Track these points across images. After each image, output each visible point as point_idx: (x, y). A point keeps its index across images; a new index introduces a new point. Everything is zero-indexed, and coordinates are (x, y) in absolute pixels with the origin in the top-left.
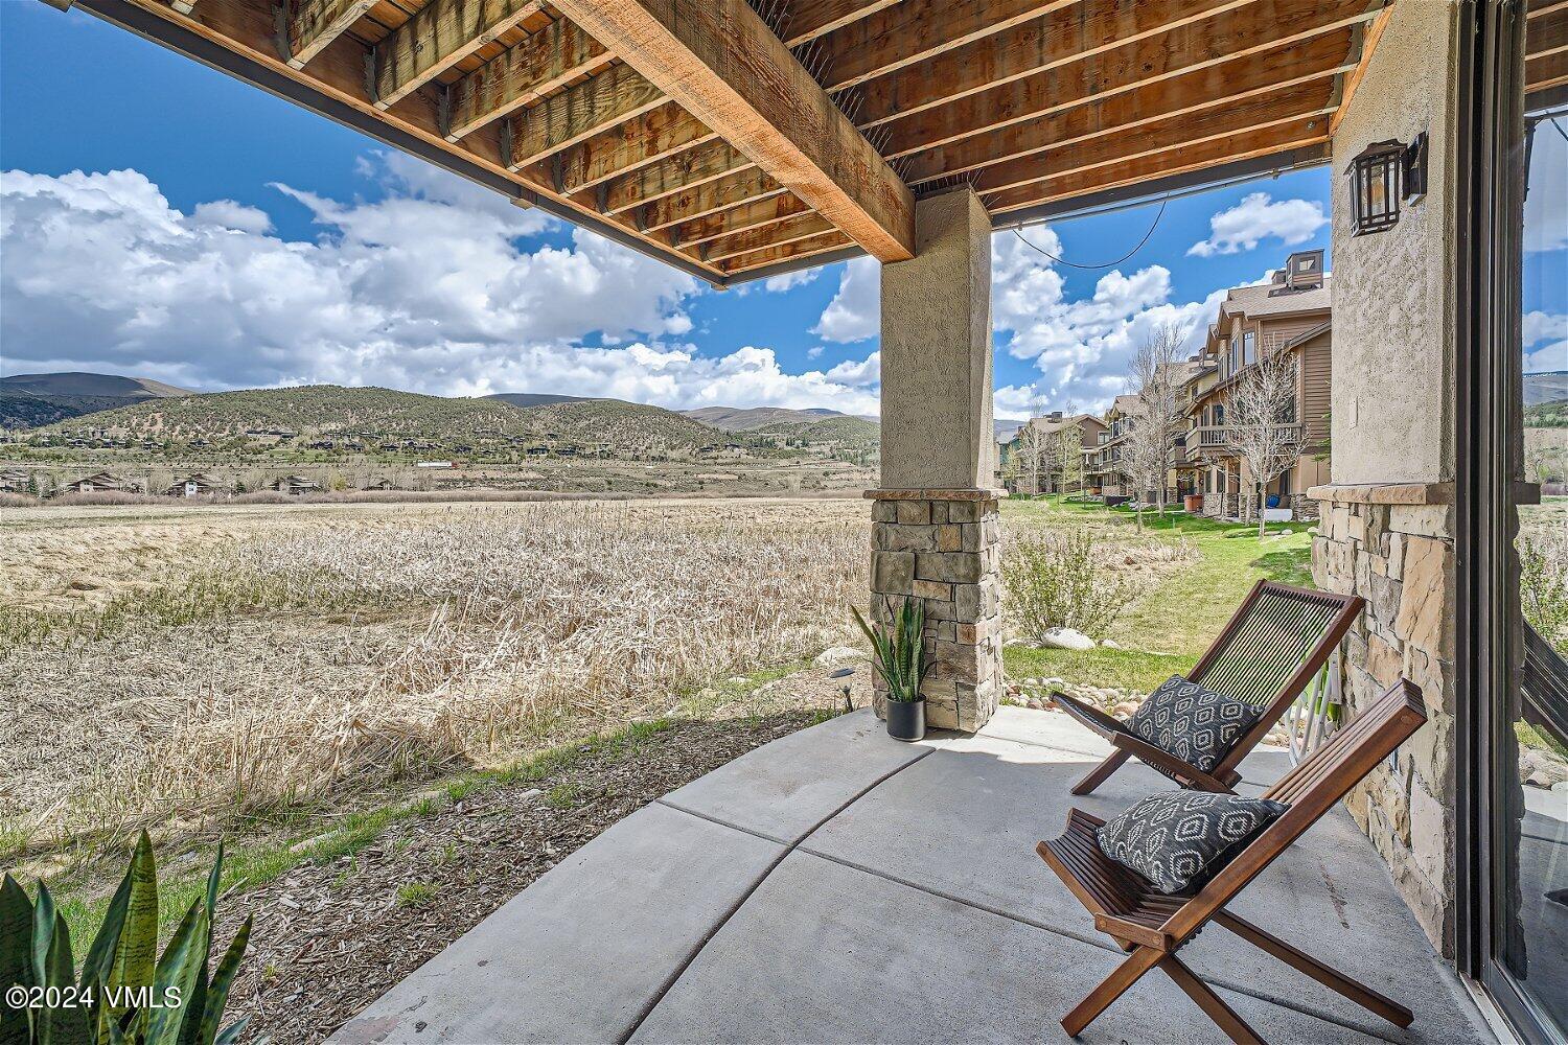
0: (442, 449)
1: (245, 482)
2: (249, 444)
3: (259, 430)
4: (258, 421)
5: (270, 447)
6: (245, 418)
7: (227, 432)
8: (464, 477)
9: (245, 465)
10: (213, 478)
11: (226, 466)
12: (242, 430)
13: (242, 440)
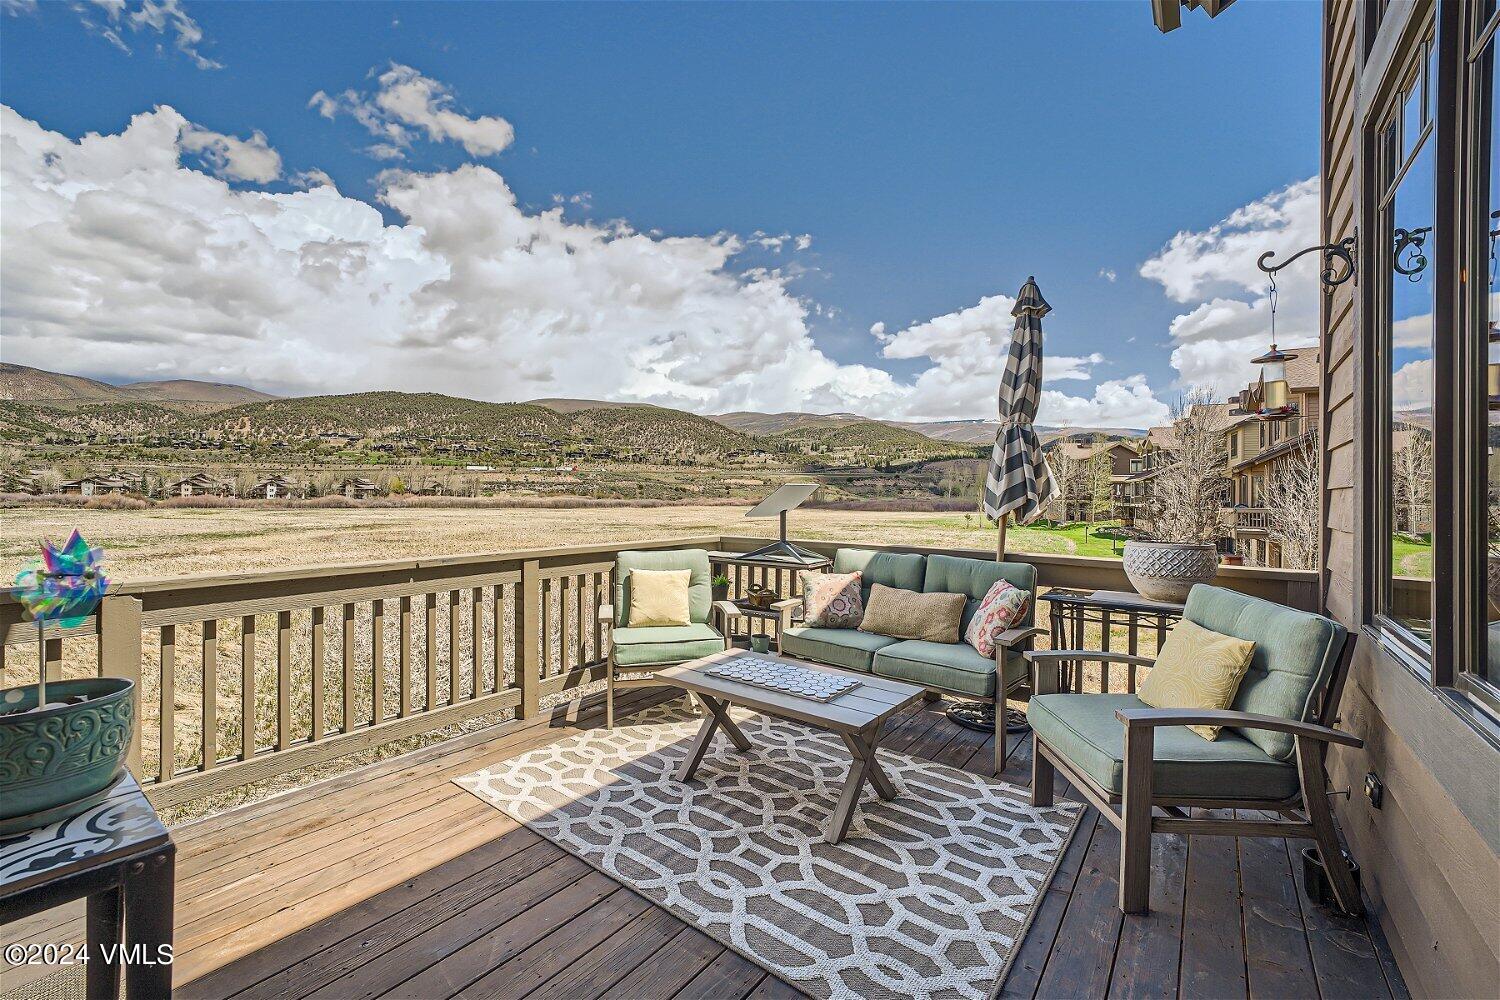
0: (489, 452)
1: (317, 484)
2: (322, 446)
3: (330, 433)
4: (330, 425)
5: (340, 449)
6: (318, 422)
7: (303, 435)
8: (508, 480)
9: (317, 467)
10: (290, 480)
11: (302, 467)
12: (316, 432)
13: (315, 442)
